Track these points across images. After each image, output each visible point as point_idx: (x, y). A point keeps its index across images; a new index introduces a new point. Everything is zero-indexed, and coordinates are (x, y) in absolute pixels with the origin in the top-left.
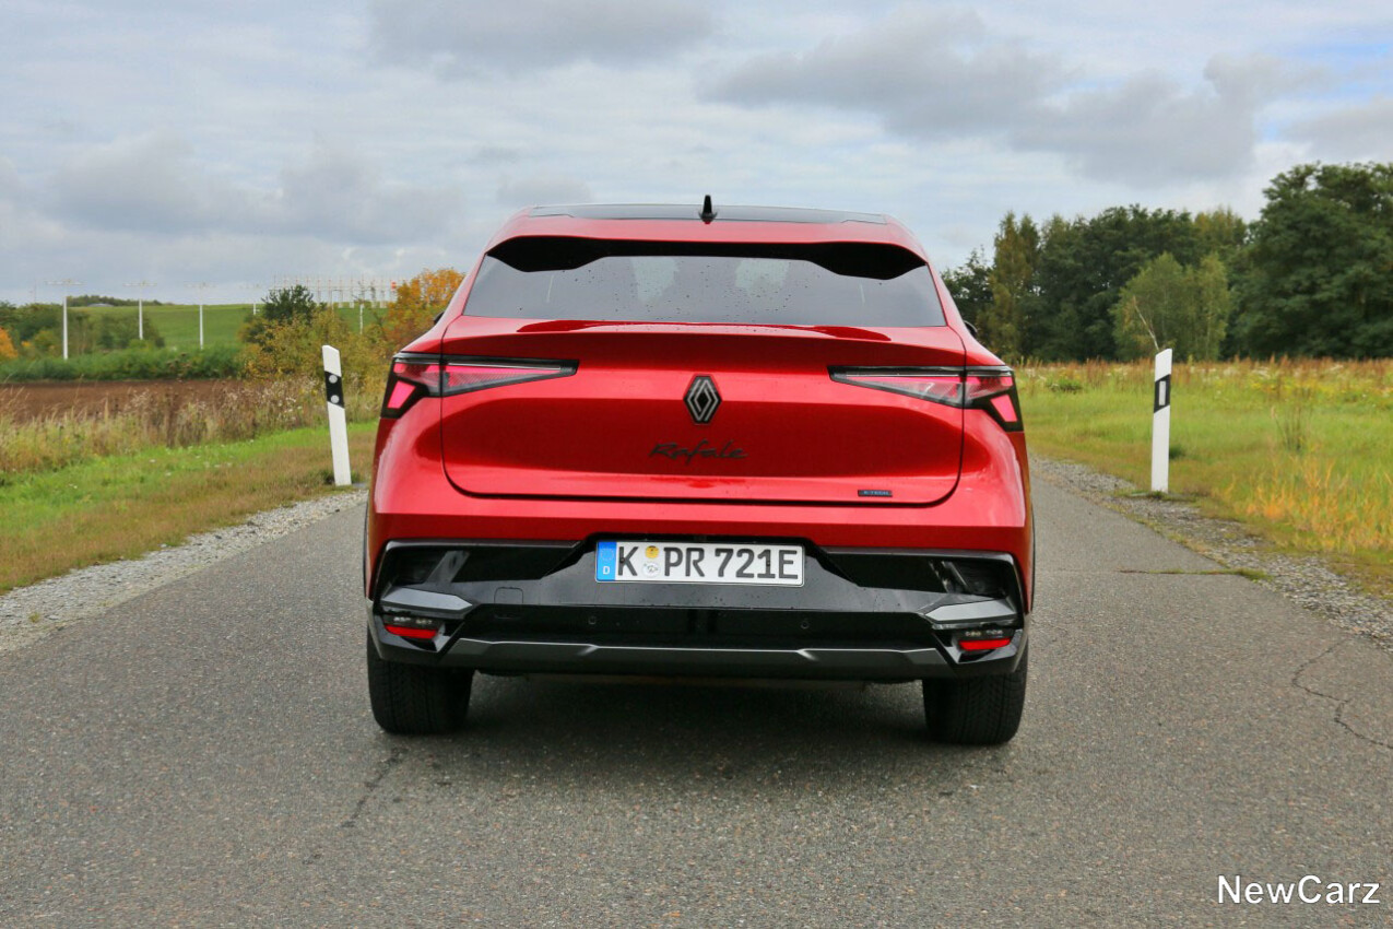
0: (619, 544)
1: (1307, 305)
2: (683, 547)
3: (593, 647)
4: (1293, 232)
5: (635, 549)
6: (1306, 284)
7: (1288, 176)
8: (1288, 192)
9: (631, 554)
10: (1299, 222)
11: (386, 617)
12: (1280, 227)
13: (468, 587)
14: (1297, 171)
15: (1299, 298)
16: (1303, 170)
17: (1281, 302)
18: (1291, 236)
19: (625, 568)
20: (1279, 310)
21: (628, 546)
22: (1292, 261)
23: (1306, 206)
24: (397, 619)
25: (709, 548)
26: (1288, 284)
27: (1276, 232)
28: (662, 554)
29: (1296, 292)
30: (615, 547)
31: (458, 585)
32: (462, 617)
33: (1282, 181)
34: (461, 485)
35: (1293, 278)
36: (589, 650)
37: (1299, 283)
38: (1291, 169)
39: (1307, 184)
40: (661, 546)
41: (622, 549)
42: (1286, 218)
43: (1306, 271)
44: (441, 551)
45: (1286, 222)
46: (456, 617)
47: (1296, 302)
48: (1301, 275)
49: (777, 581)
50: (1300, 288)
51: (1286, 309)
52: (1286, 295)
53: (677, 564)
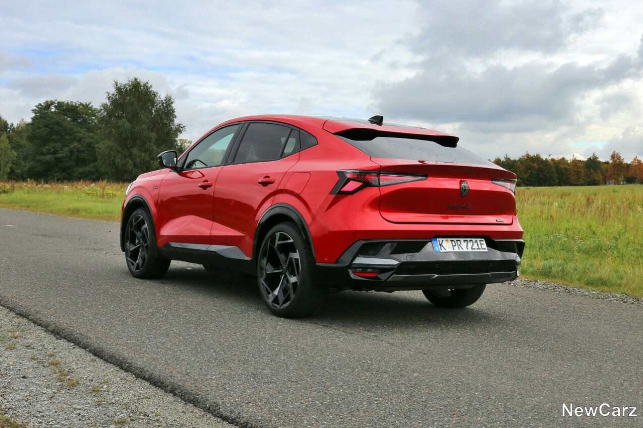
0: (438, 239)
1: (53, 159)
2: (455, 239)
3: (436, 276)
4: (47, 128)
5: (443, 241)
6: (52, 150)
7: (43, 104)
8: (42, 112)
9: (442, 243)
10: (49, 124)
11: (353, 269)
12: (41, 126)
13: (396, 256)
14: (47, 102)
15: (49, 156)
16: (49, 102)
17: (42, 157)
18: (46, 130)
19: (442, 248)
20: (40, 161)
21: (441, 240)
22: (46, 140)
23: (51, 118)
24: (357, 270)
25: (462, 240)
26: (45, 149)
27: (39, 128)
28: (450, 242)
29: (49, 154)
30: (437, 240)
31: (393, 256)
32: (396, 267)
33: (40, 106)
34: (387, 219)
35: (47, 147)
36: (434, 277)
37: (49, 150)
38: (44, 102)
39: (51, 109)
40: (449, 239)
41: (439, 241)
42: (43, 122)
43: (52, 145)
44: (385, 243)
45: (43, 124)
46: (393, 267)
47: (48, 158)
48: (50, 146)
49: (481, 250)
50: (50, 152)
51: (44, 160)
52: (43, 154)
53: (455, 246)
